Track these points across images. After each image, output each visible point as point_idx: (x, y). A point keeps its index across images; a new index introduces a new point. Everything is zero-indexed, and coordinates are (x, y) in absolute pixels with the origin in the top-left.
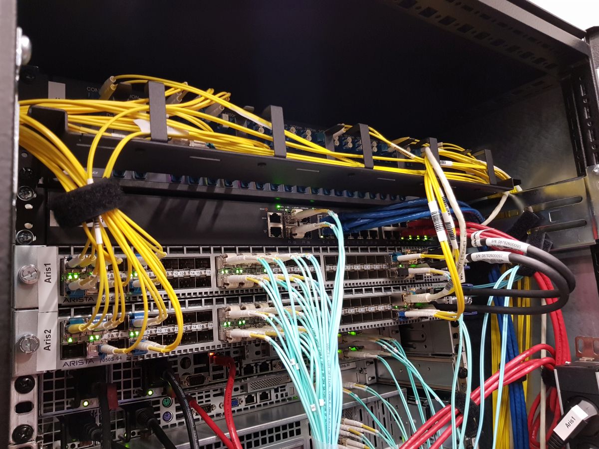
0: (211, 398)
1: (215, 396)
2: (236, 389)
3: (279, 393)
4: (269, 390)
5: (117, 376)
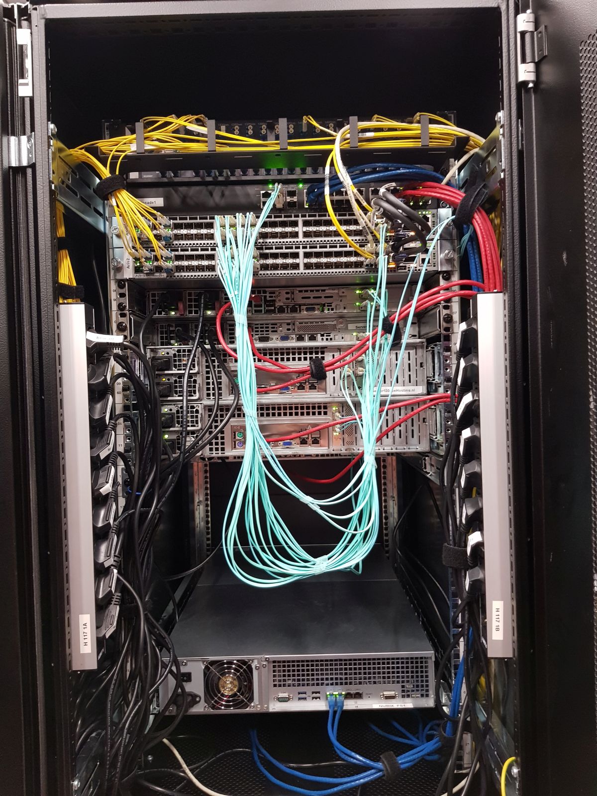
0: (270, 332)
1: (272, 331)
2: (289, 330)
3: (325, 338)
4: (317, 334)
5: (190, 300)
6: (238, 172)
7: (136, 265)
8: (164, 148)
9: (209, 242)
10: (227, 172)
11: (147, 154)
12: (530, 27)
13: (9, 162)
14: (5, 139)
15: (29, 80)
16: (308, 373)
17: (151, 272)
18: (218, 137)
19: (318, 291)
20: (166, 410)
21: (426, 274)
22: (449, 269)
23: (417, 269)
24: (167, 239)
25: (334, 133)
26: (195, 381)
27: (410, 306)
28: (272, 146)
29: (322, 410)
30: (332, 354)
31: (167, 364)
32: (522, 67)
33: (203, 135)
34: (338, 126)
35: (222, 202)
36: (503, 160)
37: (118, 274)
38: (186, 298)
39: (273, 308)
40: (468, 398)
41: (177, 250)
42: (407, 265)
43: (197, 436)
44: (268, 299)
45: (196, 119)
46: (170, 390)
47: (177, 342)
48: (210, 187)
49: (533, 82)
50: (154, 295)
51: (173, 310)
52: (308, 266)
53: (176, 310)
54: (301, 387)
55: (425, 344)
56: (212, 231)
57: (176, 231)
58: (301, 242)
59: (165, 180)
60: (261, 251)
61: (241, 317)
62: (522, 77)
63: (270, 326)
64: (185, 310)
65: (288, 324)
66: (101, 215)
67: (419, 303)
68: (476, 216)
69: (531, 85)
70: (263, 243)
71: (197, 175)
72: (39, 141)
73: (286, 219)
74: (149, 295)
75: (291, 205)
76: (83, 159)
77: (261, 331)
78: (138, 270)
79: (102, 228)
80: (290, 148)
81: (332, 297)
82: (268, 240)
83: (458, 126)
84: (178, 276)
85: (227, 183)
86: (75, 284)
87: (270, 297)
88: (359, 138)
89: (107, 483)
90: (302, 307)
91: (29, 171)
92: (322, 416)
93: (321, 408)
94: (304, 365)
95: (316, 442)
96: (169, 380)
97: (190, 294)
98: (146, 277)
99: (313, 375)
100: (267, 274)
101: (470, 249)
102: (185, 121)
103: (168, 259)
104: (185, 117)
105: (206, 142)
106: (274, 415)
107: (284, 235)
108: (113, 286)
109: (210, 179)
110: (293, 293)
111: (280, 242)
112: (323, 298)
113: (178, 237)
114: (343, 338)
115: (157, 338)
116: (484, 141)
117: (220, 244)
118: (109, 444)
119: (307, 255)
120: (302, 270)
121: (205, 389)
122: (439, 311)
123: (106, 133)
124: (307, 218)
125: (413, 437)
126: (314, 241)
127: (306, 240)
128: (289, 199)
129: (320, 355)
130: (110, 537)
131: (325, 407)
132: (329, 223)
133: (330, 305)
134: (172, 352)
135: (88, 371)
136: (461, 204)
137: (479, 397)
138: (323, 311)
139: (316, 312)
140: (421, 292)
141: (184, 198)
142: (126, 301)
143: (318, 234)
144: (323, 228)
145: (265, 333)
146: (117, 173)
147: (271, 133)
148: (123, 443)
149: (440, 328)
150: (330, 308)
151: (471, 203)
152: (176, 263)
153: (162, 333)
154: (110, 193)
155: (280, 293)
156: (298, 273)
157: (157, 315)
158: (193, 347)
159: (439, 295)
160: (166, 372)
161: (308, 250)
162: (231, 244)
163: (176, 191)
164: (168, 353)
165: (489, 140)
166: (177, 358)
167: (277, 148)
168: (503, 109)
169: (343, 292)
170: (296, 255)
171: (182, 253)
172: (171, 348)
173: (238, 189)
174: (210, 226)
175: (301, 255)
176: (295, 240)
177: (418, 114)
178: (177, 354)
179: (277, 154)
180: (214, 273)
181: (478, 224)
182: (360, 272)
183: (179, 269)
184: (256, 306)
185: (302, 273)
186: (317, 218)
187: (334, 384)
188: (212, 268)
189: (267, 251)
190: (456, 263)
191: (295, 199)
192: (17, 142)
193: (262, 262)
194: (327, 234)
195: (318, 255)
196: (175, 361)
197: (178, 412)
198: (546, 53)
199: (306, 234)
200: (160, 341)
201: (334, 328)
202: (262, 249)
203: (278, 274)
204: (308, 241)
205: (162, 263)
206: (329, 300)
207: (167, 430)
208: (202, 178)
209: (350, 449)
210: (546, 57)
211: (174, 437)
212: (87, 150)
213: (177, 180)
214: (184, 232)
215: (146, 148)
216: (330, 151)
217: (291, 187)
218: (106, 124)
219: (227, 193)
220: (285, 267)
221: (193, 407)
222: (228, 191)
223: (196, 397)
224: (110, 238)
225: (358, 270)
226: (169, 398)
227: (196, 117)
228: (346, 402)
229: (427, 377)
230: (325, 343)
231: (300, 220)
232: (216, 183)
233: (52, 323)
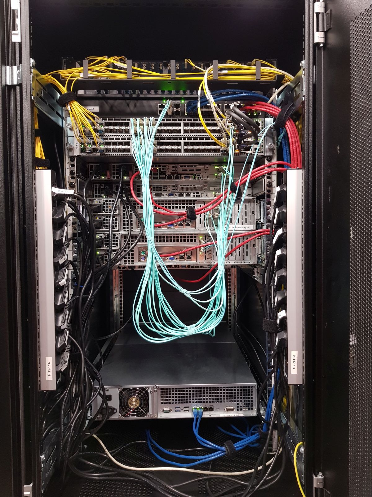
0: (162, 191)
1: (164, 190)
2: (174, 189)
3: (195, 195)
4: (191, 193)
5: (114, 170)
6: (145, 92)
7: (81, 147)
8: (100, 76)
9: (127, 134)
10: (137, 92)
11: (90, 79)
12: (322, 10)
13: (6, 82)
14: (3, 68)
15: (19, 32)
16: (185, 215)
17: (91, 152)
18: (133, 70)
19: (192, 166)
20: (98, 237)
21: (257, 157)
22: (271, 154)
23: (252, 154)
24: (101, 132)
25: (204, 70)
26: (116, 220)
27: (247, 176)
28: (166, 77)
29: (193, 239)
30: (200, 205)
31: (99, 208)
32: (317, 34)
33: (124, 69)
34: (206, 66)
35: (135, 110)
36: (304, 90)
37: (70, 153)
38: (111, 168)
39: (164, 176)
40: (280, 232)
41: (107, 139)
42: (246, 152)
43: (117, 253)
44: (162, 170)
45: (120, 59)
46: (101, 224)
47: (105, 196)
48: (128, 101)
49: (323, 43)
50: (91, 166)
51: (103, 176)
52: (186, 151)
53: (105, 175)
54: (181, 225)
55: (256, 200)
56: (128, 128)
57: (106, 127)
58: (182, 136)
59: (100, 96)
60: (158, 141)
61: (145, 181)
62: (317, 40)
63: (163, 187)
64: (111, 175)
65: (174, 186)
66: (60, 116)
67: (252, 175)
68: (288, 123)
69: (321, 45)
70: (159, 136)
71: (120, 93)
72: (24, 69)
73: (173, 122)
74: (88, 166)
75: (177, 113)
76: (51, 81)
77: (157, 190)
78: (82, 150)
79: (61, 124)
80: (177, 78)
81: (200, 170)
82: (163, 134)
83: (278, 68)
84: (107, 155)
85: (138, 98)
86: (44, 158)
87: (163, 169)
88: (219, 74)
89: (63, 278)
90: (182, 176)
91: (18, 88)
92: (193, 242)
93: (193, 237)
94: (183, 211)
95: (189, 258)
96: (100, 218)
97: (114, 166)
98: (87, 155)
99: (188, 217)
100: (162, 155)
101: (283, 143)
102: (113, 60)
103: (101, 144)
104: (113, 57)
105: (126, 73)
106: (164, 241)
107: (172, 131)
108: (67, 160)
109: (127, 96)
110: (177, 167)
111: (170, 136)
112: (195, 170)
113: (107, 131)
114: (206, 195)
115: (93, 193)
116: (293, 77)
117: (133, 136)
118: (65, 255)
119: (186, 144)
120: (182, 153)
121: (122, 225)
122: (265, 180)
123: (64, 65)
124: (186, 121)
125: (247, 256)
126: (191, 136)
127: (185, 134)
128: (175, 109)
129: (192, 205)
130: (65, 311)
131: (195, 237)
132: (200, 125)
133: (199, 175)
134: (102, 202)
135: (52, 211)
136: (279, 115)
137: (286, 231)
138: (195, 178)
139: (191, 179)
140: (254, 168)
141: (112, 107)
142: (75, 169)
143: (192, 131)
144: (196, 128)
145: (159, 191)
146: (71, 91)
147: (166, 69)
148: (72, 256)
149: (265, 190)
150: (199, 176)
151: (284, 115)
152: (106, 147)
153: (96, 190)
154: (67, 103)
155: (169, 167)
156: (180, 155)
157: (93, 179)
158: (115, 199)
159: (265, 170)
160: (99, 214)
161: (187, 141)
162: (140, 136)
163: (107, 103)
164: (100, 202)
165: (296, 77)
166: (105, 205)
167: (169, 78)
168: (305, 59)
169: (207, 167)
170: (179, 144)
171: (110, 141)
172: (102, 199)
173: (145, 102)
174: (128, 124)
175: (182, 144)
176: (179, 134)
177: (254, 60)
178: (105, 202)
179: (169, 82)
180: (129, 154)
181: (289, 128)
182: (218, 155)
183: (108, 150)
184: (154, 174)
185: (182, 155)
186: (192, 121)
187: (201, 223)
188: (128, 150)
189: (162, 141)
190: (275, 151)
191: (179, 109)
192: (11, 70)
193: (159, 147)
194: (198, 131)
195: (193, 144)
196: (104, 207)
197: (105, 238)
198: (331, 26)
199: (186, 131)
200: (95, 195)
201: (201, 189)
202: (158, 139)
203: (168, 155)
204: (186, 136)
205: (97, 146)
206: (198, 172)
207: (99, 249)
208: (122, 95)
209: (209, 262)
210: (331, 28)
211: (103, 253)
212: (53, 75)
213: (107, 95)
214: (111, 128)
215: (89, 76)
216: (201, 81)
217: (177, 102)
218: (64, 60)
219: (138, 104)
220: (172, 151)
221: (115, 235)
222: (138, 103)
223: (117, 229)
224: (65, 130)
225: (217, 154)
226: (100, 230)
227: (120, 58)
228: (208, 234)
229: (256, 220)
230: (195, 198)
231: (182, 123)
232: (131, 98)
233: (31, 181)
